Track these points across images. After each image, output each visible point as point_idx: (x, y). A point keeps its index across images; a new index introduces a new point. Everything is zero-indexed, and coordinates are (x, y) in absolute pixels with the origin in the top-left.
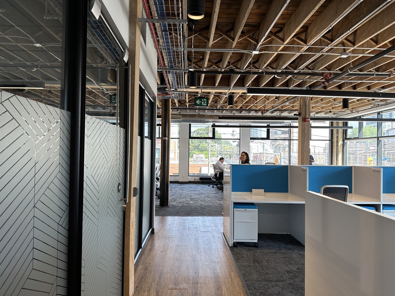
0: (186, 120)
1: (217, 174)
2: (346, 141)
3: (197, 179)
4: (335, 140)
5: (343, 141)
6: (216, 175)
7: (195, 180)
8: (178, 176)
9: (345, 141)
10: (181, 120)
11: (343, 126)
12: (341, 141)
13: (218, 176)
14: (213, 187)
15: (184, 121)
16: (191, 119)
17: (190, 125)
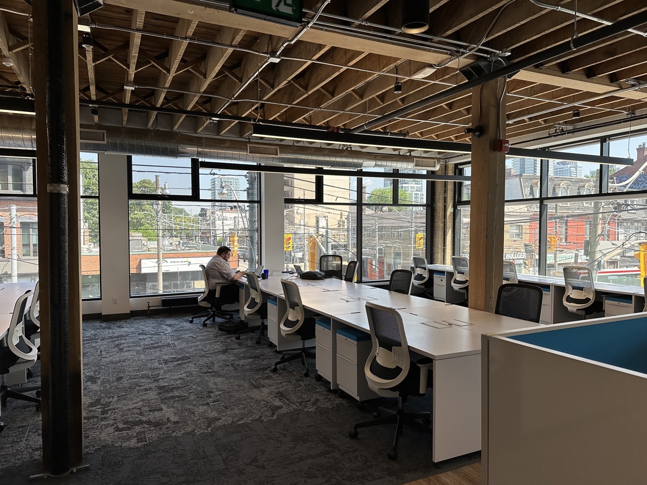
0: (121, 145)
1: (215, 290)
2: (459, 208)
3: (155, 303)
4: (439, 205)
5: (455, 207)
6: (211, 292)
7: (149, 307)
8: (100, 299)
9: (458, 206)
10: (105, 142)
11: (455, 174)
12: (450, 206)
13: (217, 295)
14: (205, 325)
15: (114, 147)
16: (135, 142)
17: (129, 158)
